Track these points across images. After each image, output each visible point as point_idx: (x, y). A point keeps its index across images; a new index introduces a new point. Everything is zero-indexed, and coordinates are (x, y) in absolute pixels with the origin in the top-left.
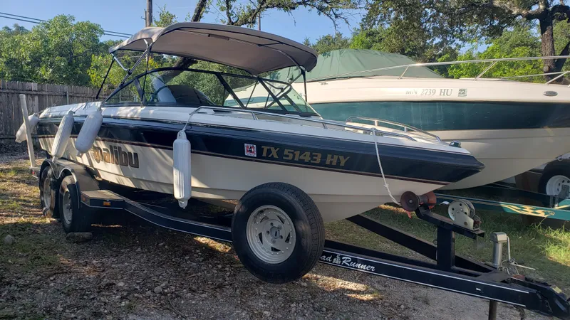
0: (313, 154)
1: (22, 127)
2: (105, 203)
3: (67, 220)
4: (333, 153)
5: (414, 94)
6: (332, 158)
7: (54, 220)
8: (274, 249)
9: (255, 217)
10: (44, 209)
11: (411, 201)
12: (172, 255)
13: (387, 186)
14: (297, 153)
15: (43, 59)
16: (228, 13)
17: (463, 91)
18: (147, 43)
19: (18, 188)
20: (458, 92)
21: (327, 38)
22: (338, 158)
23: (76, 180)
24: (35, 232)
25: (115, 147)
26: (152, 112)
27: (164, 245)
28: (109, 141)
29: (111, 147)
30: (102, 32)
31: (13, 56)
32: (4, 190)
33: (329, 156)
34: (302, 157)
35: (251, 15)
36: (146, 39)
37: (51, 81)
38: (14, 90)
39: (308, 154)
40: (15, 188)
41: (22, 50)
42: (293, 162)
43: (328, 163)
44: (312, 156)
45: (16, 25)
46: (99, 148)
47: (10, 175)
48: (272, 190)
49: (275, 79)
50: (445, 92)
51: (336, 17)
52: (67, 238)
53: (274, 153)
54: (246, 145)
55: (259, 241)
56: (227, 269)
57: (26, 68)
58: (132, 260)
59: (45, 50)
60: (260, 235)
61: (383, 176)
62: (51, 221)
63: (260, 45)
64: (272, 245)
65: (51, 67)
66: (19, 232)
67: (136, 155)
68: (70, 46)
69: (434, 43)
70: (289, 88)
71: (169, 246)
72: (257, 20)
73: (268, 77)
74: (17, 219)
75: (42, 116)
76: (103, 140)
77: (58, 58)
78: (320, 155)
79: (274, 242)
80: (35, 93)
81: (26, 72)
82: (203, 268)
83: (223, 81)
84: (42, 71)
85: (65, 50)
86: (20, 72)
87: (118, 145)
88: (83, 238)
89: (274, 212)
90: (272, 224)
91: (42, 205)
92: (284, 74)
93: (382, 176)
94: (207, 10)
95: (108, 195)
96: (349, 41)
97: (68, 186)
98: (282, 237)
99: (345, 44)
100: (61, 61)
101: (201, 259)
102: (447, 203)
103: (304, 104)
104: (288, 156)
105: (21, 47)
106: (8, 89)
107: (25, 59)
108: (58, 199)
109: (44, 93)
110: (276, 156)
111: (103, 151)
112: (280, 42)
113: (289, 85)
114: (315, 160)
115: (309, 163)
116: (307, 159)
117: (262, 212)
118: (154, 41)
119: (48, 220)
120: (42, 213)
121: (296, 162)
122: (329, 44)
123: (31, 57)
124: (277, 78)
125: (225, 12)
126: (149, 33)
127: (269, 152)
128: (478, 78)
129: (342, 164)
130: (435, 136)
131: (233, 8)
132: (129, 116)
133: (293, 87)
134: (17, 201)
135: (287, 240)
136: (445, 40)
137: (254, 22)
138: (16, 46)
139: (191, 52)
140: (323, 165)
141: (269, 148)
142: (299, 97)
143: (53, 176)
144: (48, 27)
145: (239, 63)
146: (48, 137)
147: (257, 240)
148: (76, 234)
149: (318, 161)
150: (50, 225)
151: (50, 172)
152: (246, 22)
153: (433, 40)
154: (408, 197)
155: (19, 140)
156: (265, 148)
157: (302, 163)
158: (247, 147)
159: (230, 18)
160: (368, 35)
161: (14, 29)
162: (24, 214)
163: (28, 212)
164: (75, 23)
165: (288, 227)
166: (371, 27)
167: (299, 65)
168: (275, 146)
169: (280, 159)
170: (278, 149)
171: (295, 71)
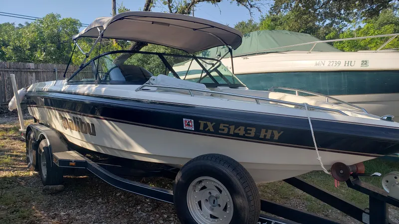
0: (248, 128)
1: (12, 100)
2: (71, 163)
3: (44, 175)
4: (267, 128)
5: (322, 65)
6: (266, 132)
7: (36, 172)
8: (212, 216)
9: (195, 186)
10: (29, 164)
11: (342, 172)
12: (126, 205)
13: (319, 158)
14: (232, 127)
15: (38, 45)
16: (169, 6)
17: (365, 62)
18: (99, 30)
19: (14, 144)
20: (361, 63)
21: (241, 24)
22: (272, 133)
23: (49, 144)
24: (19, 184)
25: (77, 118)
26: (104, 89)
27: (120, 195)
28: (72, 113)
29: (74, 118)
30: (81, 25)
31: (18, 44)
32: (2, 146)
33: (263, 131)
34: (236, 131)
35: (187, 7)
36: (99, 27)
37: (45, 61)
38: (18, 69)
39: (242, 128)
40: (12, 144)
41: (24, 39)
42: (228, 136)
43: (262, 136)
44: (246, 130)
45: (27, 23)
46: (66, 118)
47: (11, 133)
48: (209, 163)
49: (206, 57)
50: (350, 63)
51: (251, 7)
52: (43, 191)
53: (210, 127)
54: (184, 119)
55: (199, 208)
56: (172, 219)
57: (27, 52)
58: (94, 211)
59: (40, 39)
60: (200, 203)
61: (317, 149)
62: (34, 174)
63: (195, 29)
64: (211, 212)
65: (44, 51)
66: (6, 186)
67: (93, 125)
68: (58, 36)
69: (325, 25)
70: (218, 63)
71: (124, 196)
72: (192, 12)
73: (201, 55)
74: (7, 172)
75: (28, 90)
76: (68, 112)
77: (49, 45)
78: (254, 130)
79: (212, 210)
80: (33, 70)
81: (27, 55)
82: (152, 218)
83: (164, 61)
84: (37, 55)
85: (55, 39)
86: (23, 56)
87: (79, 116)
88: (56, 190)
89: (212, 183)
90: (210, 193)
91: (27, 160)
92: (213, 52)
93: (315, 149)
94: (154, 5)
95: (74, 155)
96: (258, 25)
97: (44, 148)
98: (219, 205)
99: (255, 28)
100: (51, 47)
101: (150, 209)
102: (379, 174)
103: (231, 75)
104: (223, 130)
105: (23, 37)
106: (13, 68)
107: (26, 46)
108: (38, 157)
109: (39, 70)
110: (212, 130)
111: (69, 121)
112: (212, 26)
113: (218, 61)
114: (250, 134)
115: (244, 136)
116: (242, 133)
117: (200, 182)
118: (105, 29)
119: (31, 173)
120: (27, 166)
121: (231, 135)
122: (244, 28)
123: (30, 44)
124: (208, 55)
125: (167, 5)
126: (101, 23)
127: (206, 126)
128: (378, 50)
129: (276, 137)
130: (360, 108)
131: (173, 2)
132: (86, 93)
133: (223, 63)
134: (11, 157)
135: (225, 209)
136: (333, 22)
137: (189, 13)
138: (20, 37)
139: (143, 37)
140: (257, 139)
141: (205, 122)
142: (226, 69)
143: (34, 139)
144: (42, 22)
145: (177, 45)
146: (32, 106)
147: (197, 207)
148: (50, 187)
149: (253, 135)
150: (32, 177)
151: (32, 135)
152: (183, 13)
153: (324, 22)
154: (338, 167)
155: (11, 108)
156: (202, 123)
157: (236, 136)
158: (186, 121)
159: (171, 10)
160: (273, 20)
161: (25, 25)
162: (14, 169)
163: (17, 166)
164: (60, 19)
165: (225, 197)
166: (277, 14)
167: (227, 45)
168: (211, 120)
169: (216, 132)
170: (214, 123)
171: (223, 50)
